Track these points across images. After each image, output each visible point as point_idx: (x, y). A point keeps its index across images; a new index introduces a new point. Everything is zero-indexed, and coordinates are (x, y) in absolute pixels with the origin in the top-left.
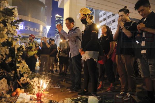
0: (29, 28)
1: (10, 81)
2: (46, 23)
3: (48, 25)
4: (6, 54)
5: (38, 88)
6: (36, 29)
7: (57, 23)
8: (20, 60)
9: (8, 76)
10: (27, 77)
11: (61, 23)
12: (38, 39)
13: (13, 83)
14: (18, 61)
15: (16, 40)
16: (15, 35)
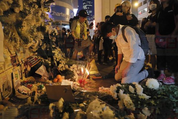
0: (54, 13)
1: (49, 68)
2: (73, 6)
3: (75, 7)
4: (42, 40)
5: (78, 75)
6: (62, 14)
7: (85, 5)
8: (54, 46)
9: (46, 63)
10: (65, 64)
11: (89, 5)
12: (65, 25)
13: (51, 70)
14: (52, 47)
15: (49, 24)
16: (47, 18)
